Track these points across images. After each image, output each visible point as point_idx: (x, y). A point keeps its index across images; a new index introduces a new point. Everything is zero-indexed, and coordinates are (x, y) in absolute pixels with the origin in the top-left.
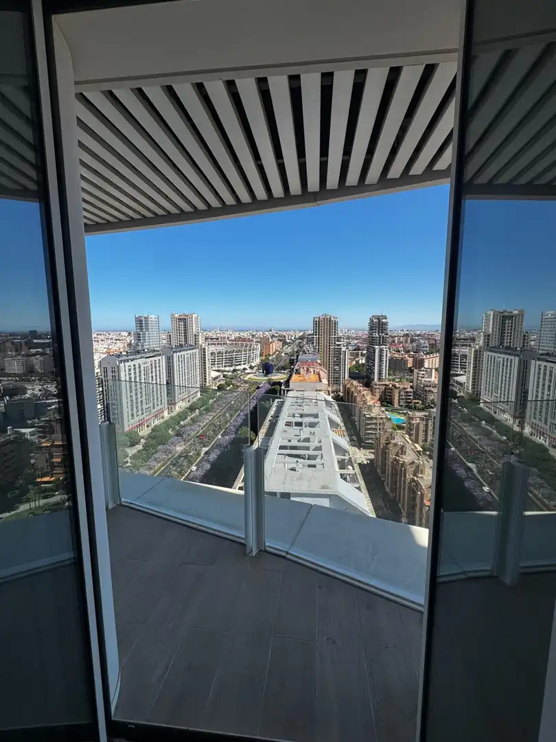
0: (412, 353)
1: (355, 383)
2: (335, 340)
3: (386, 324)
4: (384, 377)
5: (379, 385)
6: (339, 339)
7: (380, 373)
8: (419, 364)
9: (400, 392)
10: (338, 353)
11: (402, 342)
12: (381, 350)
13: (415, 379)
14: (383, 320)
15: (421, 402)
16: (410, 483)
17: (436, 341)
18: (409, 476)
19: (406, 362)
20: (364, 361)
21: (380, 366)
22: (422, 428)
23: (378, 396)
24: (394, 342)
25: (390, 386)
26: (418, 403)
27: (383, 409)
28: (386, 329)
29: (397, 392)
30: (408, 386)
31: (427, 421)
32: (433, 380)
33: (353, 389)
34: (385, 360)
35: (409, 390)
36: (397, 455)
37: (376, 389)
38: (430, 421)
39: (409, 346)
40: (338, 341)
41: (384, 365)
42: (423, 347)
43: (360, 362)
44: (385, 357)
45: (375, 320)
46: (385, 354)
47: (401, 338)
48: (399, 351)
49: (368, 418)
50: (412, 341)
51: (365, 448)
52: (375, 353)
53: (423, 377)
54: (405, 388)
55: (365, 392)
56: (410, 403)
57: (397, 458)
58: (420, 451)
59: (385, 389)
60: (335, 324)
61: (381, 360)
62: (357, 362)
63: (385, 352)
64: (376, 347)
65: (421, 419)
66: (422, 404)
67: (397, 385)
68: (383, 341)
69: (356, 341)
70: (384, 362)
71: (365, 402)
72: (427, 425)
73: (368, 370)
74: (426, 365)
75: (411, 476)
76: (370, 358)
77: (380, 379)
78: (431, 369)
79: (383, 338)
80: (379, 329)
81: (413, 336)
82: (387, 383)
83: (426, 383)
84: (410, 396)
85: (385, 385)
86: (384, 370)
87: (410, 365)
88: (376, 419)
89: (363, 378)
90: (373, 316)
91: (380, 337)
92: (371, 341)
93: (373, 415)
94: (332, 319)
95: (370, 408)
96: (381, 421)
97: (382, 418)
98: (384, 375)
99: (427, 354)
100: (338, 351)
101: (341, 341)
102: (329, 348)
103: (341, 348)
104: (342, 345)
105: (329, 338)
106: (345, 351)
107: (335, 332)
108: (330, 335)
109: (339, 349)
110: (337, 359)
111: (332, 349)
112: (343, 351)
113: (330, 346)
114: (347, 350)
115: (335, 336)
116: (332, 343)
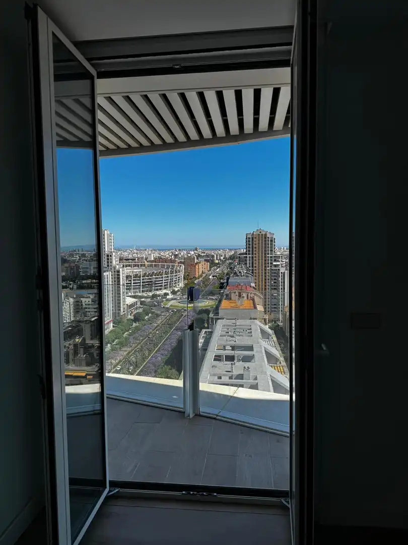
2: (271, 260)
6: (277, 259)
40: (275, 261)
94: (268, 235)
100: (275, 273)
101: (279, 262)
102: (265, 270)
103: (279, 270)
104: (280, 266)
105: (265, 257)
106: (284, 273)
107: (271, 251)
108: (265, 254)
109: (276, 270)
110: (275, 283)
111: (268, 270)
112: (282, 273)
113: (265, 267)
114: (286, 271)
115: (271, 255)
116: (268, 263)
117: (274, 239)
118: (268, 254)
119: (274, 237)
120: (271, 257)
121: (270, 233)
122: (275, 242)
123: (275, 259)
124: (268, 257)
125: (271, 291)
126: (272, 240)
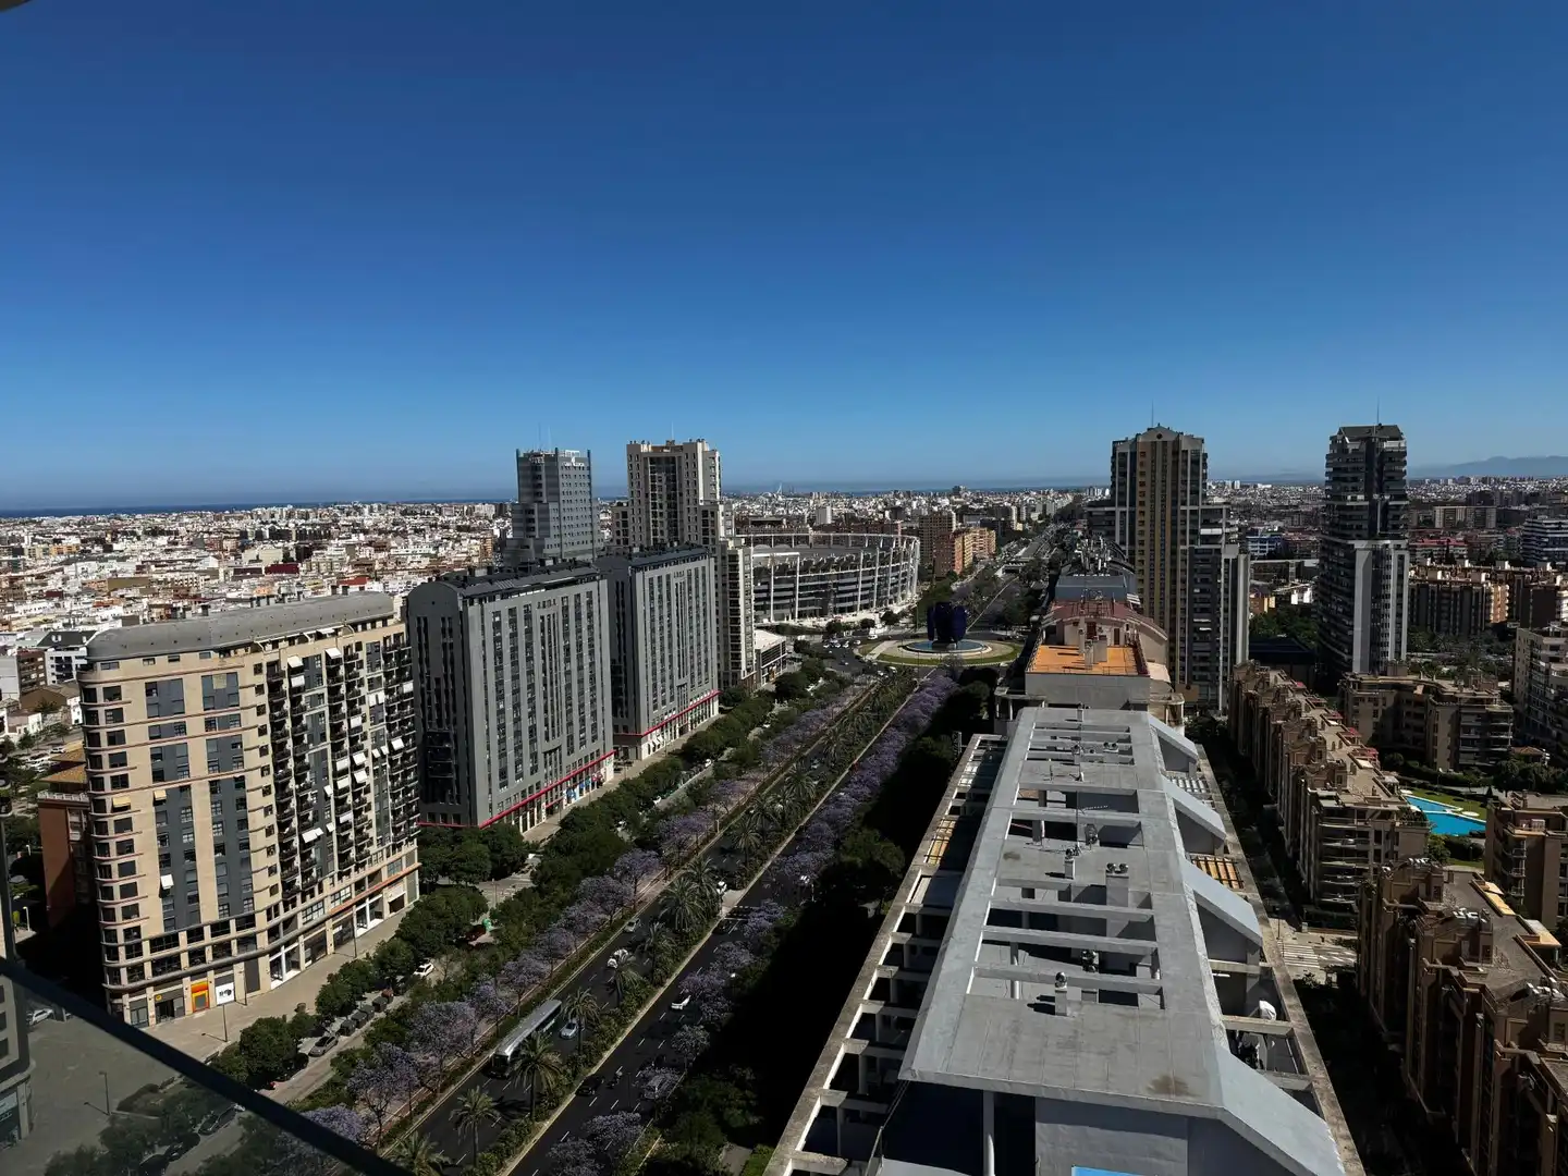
0: (1507, 566)
1: (1276, 677)
2: (1194, 522)
3: (1397, 458)
4: (1390, 658)
5: (1372, 687)
6: (1211, 517)
7: (1375, 640)
8: (1537, 607)
9: (1457, 717)
10: (1206, 563)
11: (1462, 526)
12: (1379, 557)
13: (1521, 666)
14: (1387, 445)
15: (1547, 755)
18: (1507, 1047)
19: (1481, 600)
20: (1309, 598)
21: (1376, 615)
22: (1554, 855)
23: (1367, 726)
24: (1430, 523)
25: (1419, 690)
26: (1538, 758)
27: (1391, 778)
28: (1397, 477)
29: (1444, 714)
30: (1490, 691)
33: (1266, 703)
34: (1392, 591)
35: (1496, 707)
36: (1453, 960)
37: (1358, 701)
39: (1494, 539)
40: (1207, 524)
41: (1392, 611)
43: (1295, 601)
44: (1393, 582)
45: (1352, 446)
46: (1393, 572)
47: (1460, 510)
48: (1451, 560)
49: (1330, 811)
50: (1506, 519)
51: (1317, 924)
52: (1353, 567)
53: (1555, 660)
54: (1479, 702)
55: (1316, 714)
56: (1505, 756)
59: (1398, 701)
60: (1195, 462)
61: (1377, 596)
62: (1283, 600)
63: (1394, 562)
64: (1359, 544)
65: (1552, 821)
66: (1556, 763)
67: (1448, 686)
68: (1384, 522)
69: (1276, 525)
70: (1392, 601)
71: (1317, 750)
73: (1323, 628)
75: (1516, 1048)
76: (1334, 584)
77: (1375, 664)
79: (1386, 508)
80: (1368, 481)
81: (1507, 502)
82: (1406, 679)
84: (1505, 729)
85: (1397, 686)
86: (1391, 630)
87: (1498, 612)
88: (1361, 814)
89: (1306, 659)
90: (1346, 430)
91: (1373, 507)
92: (1339, 524)
93: (1348, 800)
94: (1184, 446)
95: (1336, 775)
96: (1384, 826)
97: (1386, 815)
98: (1390, 649)
100: (1205, 561)
101: (1220, 526)
102: (1174, 553)
103: (1218, 551)
104: (1223, 540)
105: (1174, 513)
106: (1236, 561)
107: (1195, 492)
108: (1175, 503)
109: (1209, 551)
110: (1202, 591)
111: (1184, 552)
112: (1227, 562)
113: (1174, 542)
114: (1242, 557)
115: (1195, 508)
116: (1184, 532)
117: (1205, 455)
118: (1185, 504)
120: (1193, 512)
121: (1191, 437)
122: (1205, 467)
123: (1207, 517)
124: (1184, 512)
125: (1191, 618)
126: (1199, 460)
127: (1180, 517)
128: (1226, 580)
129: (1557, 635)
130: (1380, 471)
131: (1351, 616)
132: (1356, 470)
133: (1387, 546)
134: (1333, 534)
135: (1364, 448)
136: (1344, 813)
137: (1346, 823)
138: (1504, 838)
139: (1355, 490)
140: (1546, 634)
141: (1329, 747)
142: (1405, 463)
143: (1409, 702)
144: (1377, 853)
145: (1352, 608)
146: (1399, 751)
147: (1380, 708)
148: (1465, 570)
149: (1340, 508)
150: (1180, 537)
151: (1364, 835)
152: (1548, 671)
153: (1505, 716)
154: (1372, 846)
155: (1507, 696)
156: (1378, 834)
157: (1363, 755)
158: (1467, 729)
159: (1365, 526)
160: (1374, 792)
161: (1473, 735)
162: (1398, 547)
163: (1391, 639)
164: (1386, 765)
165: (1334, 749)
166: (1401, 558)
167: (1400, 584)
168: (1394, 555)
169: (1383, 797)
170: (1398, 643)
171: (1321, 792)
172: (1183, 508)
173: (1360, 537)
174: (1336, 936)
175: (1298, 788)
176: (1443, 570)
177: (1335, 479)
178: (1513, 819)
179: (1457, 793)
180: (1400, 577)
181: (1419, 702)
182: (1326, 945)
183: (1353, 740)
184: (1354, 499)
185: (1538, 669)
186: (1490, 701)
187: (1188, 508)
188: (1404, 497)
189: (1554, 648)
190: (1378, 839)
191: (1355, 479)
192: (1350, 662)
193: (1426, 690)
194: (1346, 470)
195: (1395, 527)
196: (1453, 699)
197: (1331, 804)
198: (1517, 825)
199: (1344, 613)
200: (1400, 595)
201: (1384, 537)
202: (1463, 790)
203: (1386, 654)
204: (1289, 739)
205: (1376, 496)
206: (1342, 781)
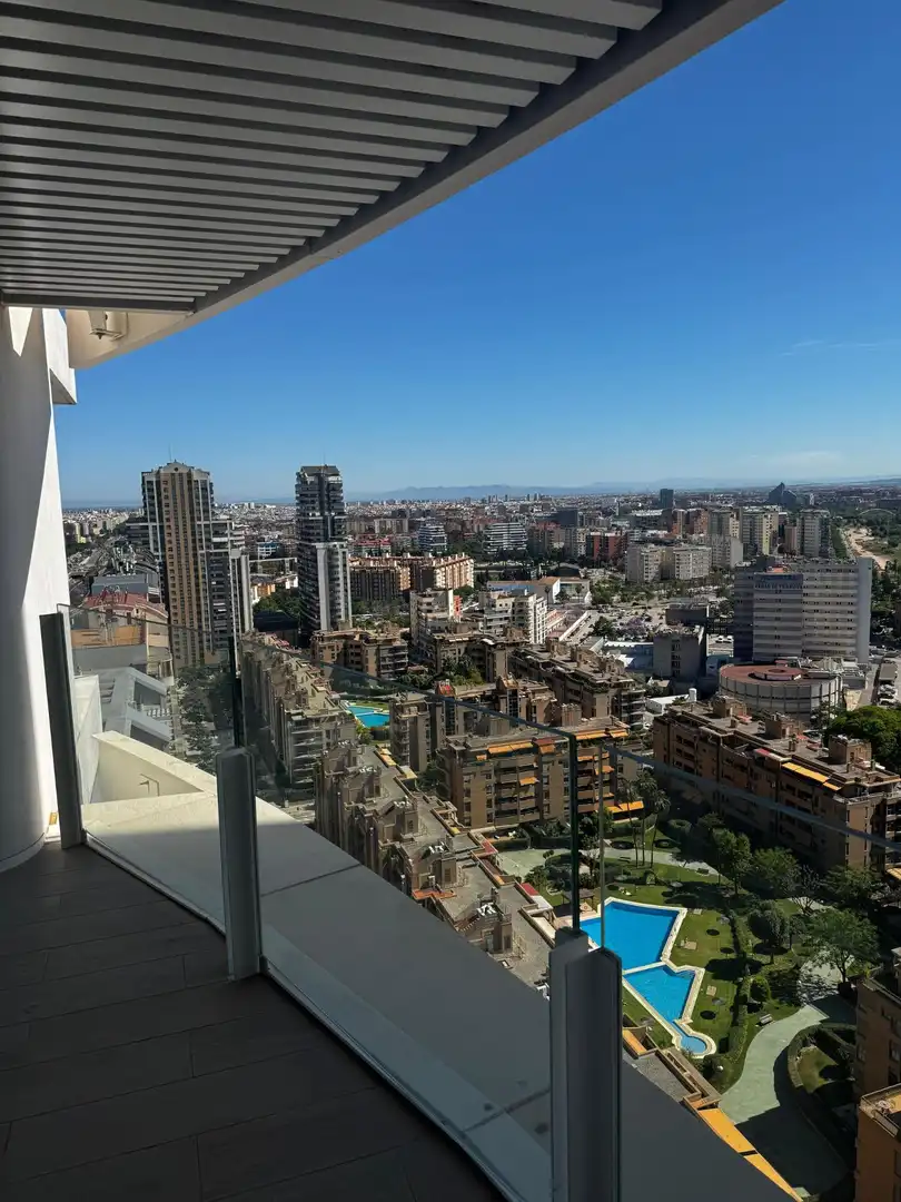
0: (409, 556)
1: (269, 639)
2: (208, 533)
3: (337, 488)
4: (343, 619)
5: (330, 639)
6: (219, 529)
7: (333, 610)
8: (424, 579)
9: (378, 650)
10: (219, 563)
11: (390, 531)
12: (331, 553)
13: (413, 616)
14: (331, 479)
15: (427, 669)
16: (387, 859)
17: (463, 524)
18: (384, 843)
19: (395, 577)
20: (296, 584)
21: (332, 591)
22: (423, 728)
24: (371, 530)
25: (357, 638)
26: (422, 672)
27: (336, 696)
28: (338, 501)
29: (371, 651)
30: (396, 634)
31: (432, 709)
32: (451, 614)
33: (262, 656)
34: (341, 576)
35: (397, 644)
36: (360, 799)
37: (321, 649)
38: (439, 710)
39: (404, 539)
40: (217, 534)
41: (341, 588)
42: (435, 540)
43: (288, 586)
44: (340, 569)
45: (310, 479)
46: (340, 563)
47: (388, 521)
48: (380, 553)
49: (298, 723)
50: (413, 526)
51: (294, 800)
52: (316, 561)
53: (430, 611)
54: (390, 641)
55: (293, 662)
56: (405, 672)
57: (361, 806)
58: (412, 780)
59: (345, 647)
60: (204, 489)
61: (332, 579)
62: (280, 587)
63: (340, 557)
64: (319, 545)
65: (421, 707)
66: (430, 673)
67: (372, 633)
68: (333, 531)
69: (277, 534)
70: (341, 581)
71: (291, 684)
72: (433, 721)
73: (303, 605)
74: (440, 582)
75: (389, 842)
76: (307, 573)
77: (334, 624)
78: (446, 590)
79: (333, 521)
80: (321, 503)
81: (413, 515)
82: (350, 631)
83: (437, 624)
84: (404, 656)
85: (345, 637)
86: (342, 601)
87: (405, 584)
88: (317, 721)
89: (294, 625)
90: (304, 468)
91: (325, 521)
92: (307, 532)
93: (309, 714)
94: (195, 477)
95: (301, 698)
96: (331, 726)
97: (332, 719)
98: (342, 613)
99: (443, 555)
100: (218, 561)
101: (226, 536)
102: (195, 555)
103: (226, 553)
104: (229, 545)
105: (193, 527)
106: (239, 560)
107: (206, 511)
108: (192, 519)
109: (220, 554)
110: (218, 583)
111: (202, 555)
112: (233, 560)
113: (195, 549)
114: (243, 557)
115: (207, 523)
116: (201, 540)
117: (211, 484)
118: (199, 520)
119: (211, 479)
120: (207, 526)
121: (199, 470)
122: (212, 493)
123: (216, 529)
124: (199, 526)
125: (211, 602)
126: (207, 488)
127: (197, 529)
128: (234, 574)
129: (430, 596)
130: (328, 496)
131: (317, 593)
132: (314, 496)
133: (335, 546)
134: (302, 539)
135: (317, 481)
136: (306, 722)
137: (308, 729)
138: (397, 721)
139: (314, 508)
140: (425, 596)
141: (299, 680)
142: (342, 491)
143: (351, 646)
144: (328, 744)
145: (317, 588)
146: (346, 678)
147: (336, 652)
148: (387, 560)
149: (305, 521)
150: (198, 544)
151: (320, 734)
152: (426, 619)
153: (402, 648)
154: (325, 740)
155: (405, 636)
156: (328, 732)
157: (320, 682)
158: (384, 659)
159: (322, 533)
160: (325, 706)
161: (388, 663)
162: (342, 546)
163: (342, 607)
164: (335, 687)
165: (302, 682)
166: (344, 553)
167: (345, 571)
168: (340, 551)
169: (330, 708)
170: (347, 609)
171: (293, 712)
172: (199, 523)
173: (319, 541)
174: (305, 805)
175: (280, 711)
176: (375, 560)
177: (302, 502)
178: (401, 709)
179: (379, 700)
180: (345, 566)
181: (358, 647)
182: (300, 812)
183: (316, 675)
184: (313, 515)
185: (422, 617)
186: (395, 640)
187: (202, 523)
188: (342, 513)
189: (429, 604)
190: (328, 736)
191: (313, 502)
192: (319, 624)
193: (361, 637)
194: (306, 496)
195: (339, 533)
196: (376, 641)
197: (299, 718)
198: (403, 712)
199: (314, 592)
200: (345, 578)
201: (332, 540)
202: (383, 697)
203: (340, 617)
204: (275, 679)
205: (326, 513)
206: (305, 701)
